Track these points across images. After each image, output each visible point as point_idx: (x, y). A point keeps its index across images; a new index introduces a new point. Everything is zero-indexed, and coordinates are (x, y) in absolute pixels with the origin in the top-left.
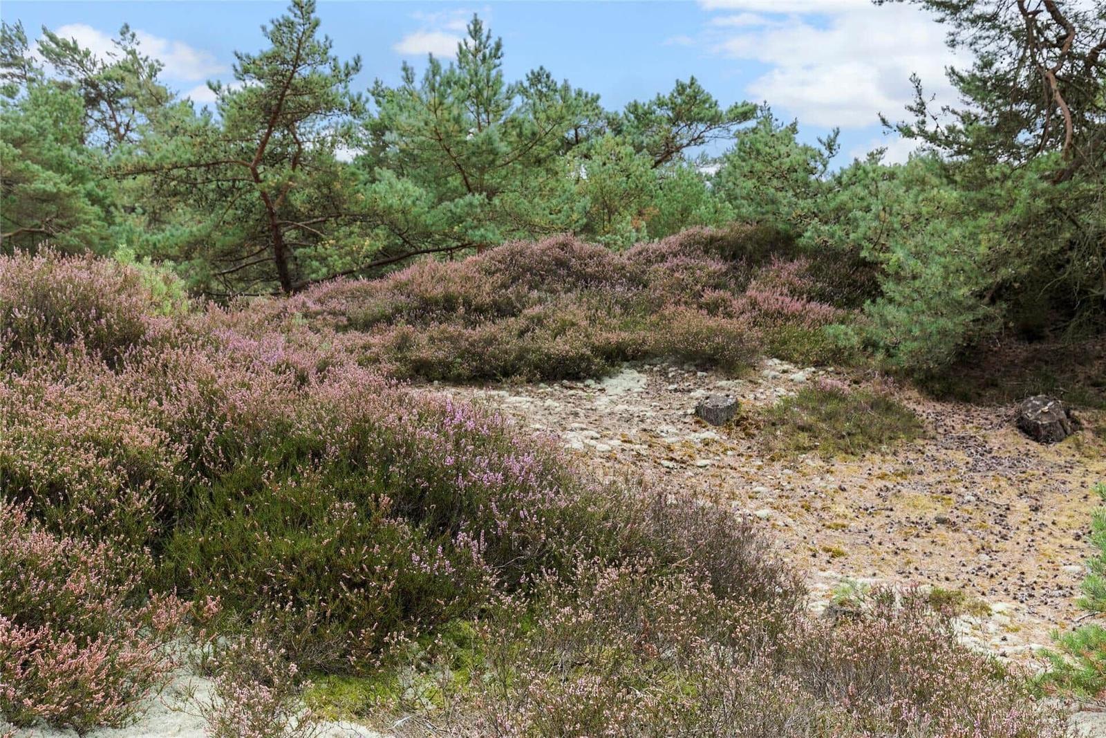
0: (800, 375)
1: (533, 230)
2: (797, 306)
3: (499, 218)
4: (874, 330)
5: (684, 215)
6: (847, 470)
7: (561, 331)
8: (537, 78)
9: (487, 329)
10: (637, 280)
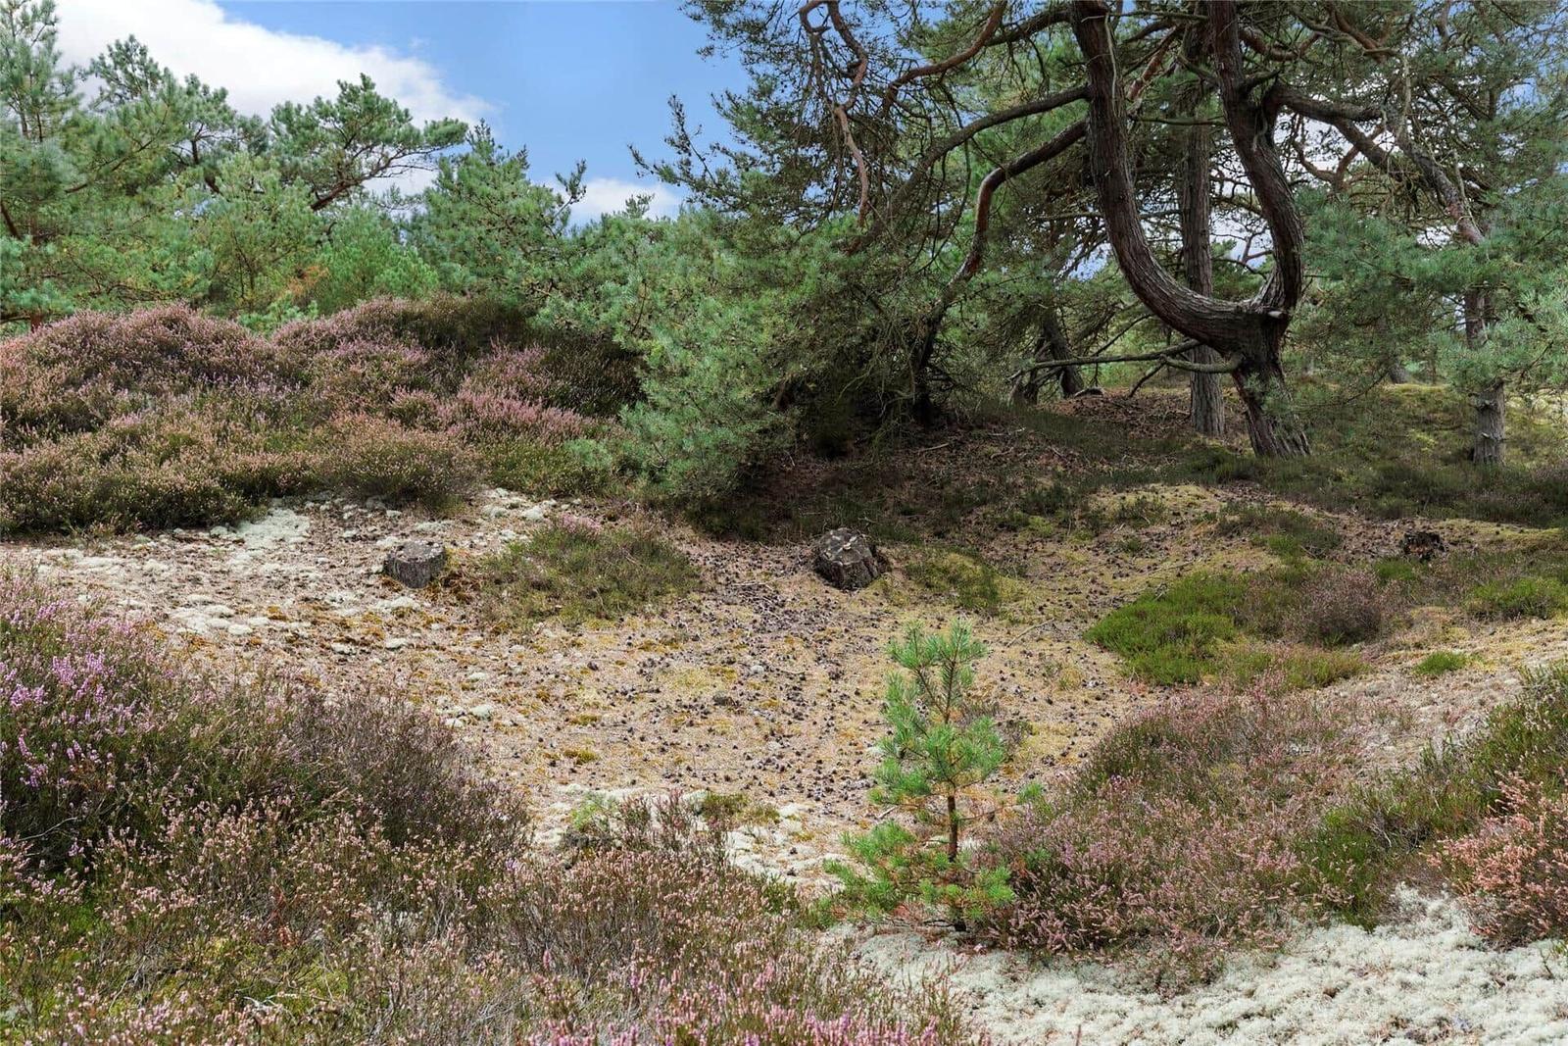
0: (535, 511)
1: (125, 295)
2: (530, 413)
3: (64, 274)
4: (633, 446)
5: (366, 280)
6: (601, 641)
7: (172, 453)
8: (124, 54)
9: (44, 452)
10: (291, 376)
